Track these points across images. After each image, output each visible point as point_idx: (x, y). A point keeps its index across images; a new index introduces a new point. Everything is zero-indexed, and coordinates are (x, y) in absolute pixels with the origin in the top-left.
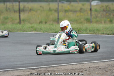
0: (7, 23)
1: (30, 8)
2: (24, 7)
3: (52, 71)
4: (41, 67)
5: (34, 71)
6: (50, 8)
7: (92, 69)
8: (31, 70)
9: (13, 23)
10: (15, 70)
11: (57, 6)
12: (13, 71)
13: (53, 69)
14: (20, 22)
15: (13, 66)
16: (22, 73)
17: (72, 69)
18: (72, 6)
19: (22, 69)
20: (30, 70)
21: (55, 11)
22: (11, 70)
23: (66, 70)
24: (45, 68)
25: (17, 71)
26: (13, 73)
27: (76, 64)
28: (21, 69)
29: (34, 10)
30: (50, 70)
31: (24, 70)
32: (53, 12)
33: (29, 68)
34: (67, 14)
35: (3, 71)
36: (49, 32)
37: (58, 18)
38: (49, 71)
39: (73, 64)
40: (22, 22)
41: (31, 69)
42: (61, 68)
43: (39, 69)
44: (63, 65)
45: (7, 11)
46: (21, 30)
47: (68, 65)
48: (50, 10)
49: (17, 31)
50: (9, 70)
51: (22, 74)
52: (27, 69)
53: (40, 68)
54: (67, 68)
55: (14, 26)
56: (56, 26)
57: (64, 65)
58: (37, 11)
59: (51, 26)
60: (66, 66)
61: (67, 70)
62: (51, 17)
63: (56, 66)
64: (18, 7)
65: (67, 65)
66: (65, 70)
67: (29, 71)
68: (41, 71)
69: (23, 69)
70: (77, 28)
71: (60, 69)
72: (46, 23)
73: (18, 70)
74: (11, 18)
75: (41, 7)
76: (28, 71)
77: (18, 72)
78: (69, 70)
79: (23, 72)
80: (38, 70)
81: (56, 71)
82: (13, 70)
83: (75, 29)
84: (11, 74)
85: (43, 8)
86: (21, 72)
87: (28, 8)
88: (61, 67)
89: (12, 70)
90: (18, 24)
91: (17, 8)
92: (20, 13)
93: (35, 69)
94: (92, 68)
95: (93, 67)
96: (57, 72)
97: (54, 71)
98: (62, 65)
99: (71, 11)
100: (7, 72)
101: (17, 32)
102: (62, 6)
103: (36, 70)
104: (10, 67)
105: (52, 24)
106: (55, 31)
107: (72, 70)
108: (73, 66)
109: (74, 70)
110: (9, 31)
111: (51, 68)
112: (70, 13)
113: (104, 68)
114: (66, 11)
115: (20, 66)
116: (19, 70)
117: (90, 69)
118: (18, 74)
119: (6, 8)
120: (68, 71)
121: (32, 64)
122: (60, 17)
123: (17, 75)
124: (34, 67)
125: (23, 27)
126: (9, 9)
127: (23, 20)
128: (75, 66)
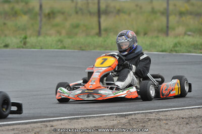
0: (76, 34)
1: (118, 7)
2: (107, 6)
3: (156, 121)
4: (136, 112)
5: (124, 120)
6: (153, 8)
8: (118, 118)
9: (87, 35)
10: (90, 117)
11: (165, 5)
12: (87, 119)
13: (158, 116)
14: (99, 34)
15: (87, 110)
16: (102, 122)
17: (190, 116)
18: (193, 5)
19: (102, 116)
20: (116, 117)
21: (163, 13)
22: (82, 117)
23: (180, 118)
24: (142, 114)
25: (94, 119)
26: (87, 123)
27: (199, 108)
28: (100, 116)
29: (124, 12)
30: (152, 118)
31: (105, 118)
32: (159, 15)
33: (114, 114)
34: (184, 18)
35: (69, 119)
36: (151, 51)
37: (168, 27)
38: (150, 120)
39: (193, 108)
40: (103, 32)
41: (119, 115)
42: (172, 115)
43: (133, 117)
44: (176, 110)
45: (77, 13)
46: (101, 47)
47: (184, 109)
48: (153, 11)
49: (95, 48)
50: (80, 116)
51: (102, 124)
52: (110, 115)
53: (135, 114)
54: (182, 116)
55: (89, 39)
56: (163, 40)
57: (178, 110)
58: (129, 14)
59: (155, 40)
60: (181, 111)
61: (183, 118)
62: (155, 24)
63: (162, 111)
64: (96, 6)
65: (182, 109)
66: (178, 118)
67: (115, 119)
68: (136, 119)
69: (104, 116)
71: (170, 117)
72: (145, 34)
73: (94, 117)
74: (84, 26)
75: (137, 6)
76: (113, 120)
77: (95, 121)
78: (185, 118)
79: (105, 121)
80: (130, 117)
81: (162, 120)
82: (87, 117)
83: (197, 45)
84: (82, 124)
85: (141, 8)
86: (101, 120)
87: (115, 7)
88: (172, 113)
89: (85, 118)
90: (97, 37)
91: (94, 8)
92: (99, 17)
93: (126, 115)
96: (164, 121)
97: (158, 120)
98: (174, 110)
99: (191, 13)
100: (76, 120)
101: (95, 51)
102: (175, 5)
103: (126, 117)
104: (82, 113)
105: (157, 37)
106: (161, 50)
107: (191, 119)
110: (81, 47)
111: (154, 115)
112: (189, 17)
114: (181, 14)
115: (98, 110)
116: (97, 117)
118: (96, 125)
119: (76, 8)
120: (184, 120)
121: (121, 107)
122: (170, 25)
123: (94, 126)
124: (124, 113)
125: (105, 41)
126: (81, 9)
127: (106, 30)
128: (196, 111)
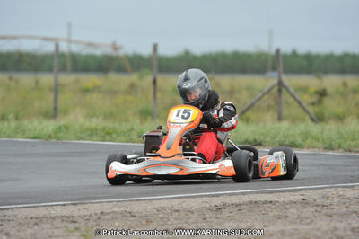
7: (109, 217)
70: (104, 129)
94: (109, 214)
95: (114, 212)
108: (54, 210)
109: (52, 218)
113: (146, 216)
117: (102, 217)
